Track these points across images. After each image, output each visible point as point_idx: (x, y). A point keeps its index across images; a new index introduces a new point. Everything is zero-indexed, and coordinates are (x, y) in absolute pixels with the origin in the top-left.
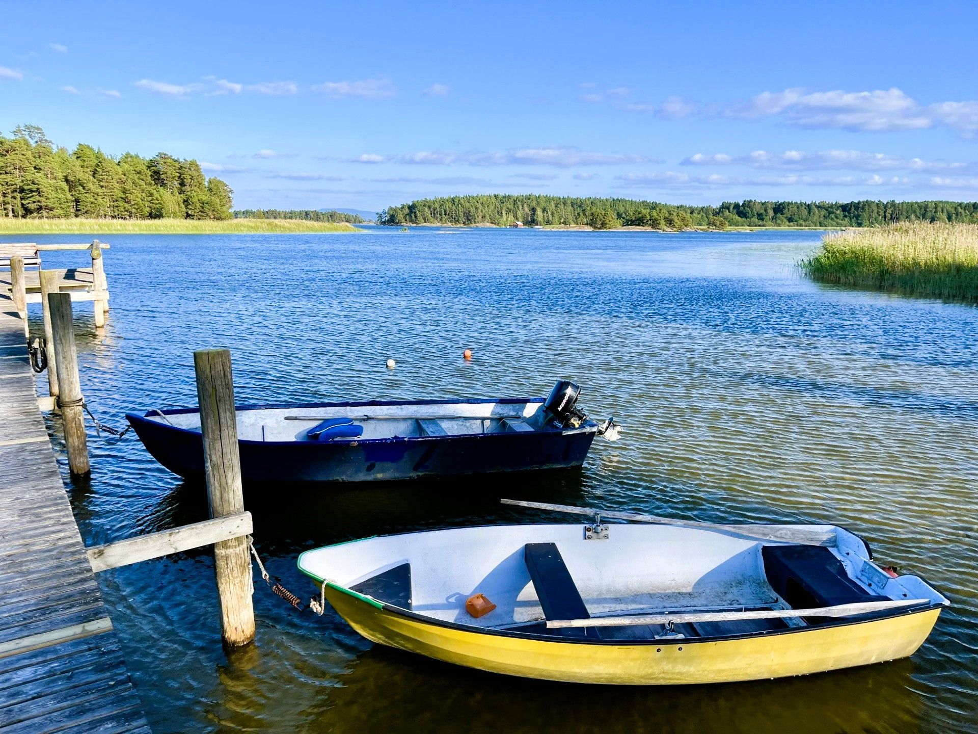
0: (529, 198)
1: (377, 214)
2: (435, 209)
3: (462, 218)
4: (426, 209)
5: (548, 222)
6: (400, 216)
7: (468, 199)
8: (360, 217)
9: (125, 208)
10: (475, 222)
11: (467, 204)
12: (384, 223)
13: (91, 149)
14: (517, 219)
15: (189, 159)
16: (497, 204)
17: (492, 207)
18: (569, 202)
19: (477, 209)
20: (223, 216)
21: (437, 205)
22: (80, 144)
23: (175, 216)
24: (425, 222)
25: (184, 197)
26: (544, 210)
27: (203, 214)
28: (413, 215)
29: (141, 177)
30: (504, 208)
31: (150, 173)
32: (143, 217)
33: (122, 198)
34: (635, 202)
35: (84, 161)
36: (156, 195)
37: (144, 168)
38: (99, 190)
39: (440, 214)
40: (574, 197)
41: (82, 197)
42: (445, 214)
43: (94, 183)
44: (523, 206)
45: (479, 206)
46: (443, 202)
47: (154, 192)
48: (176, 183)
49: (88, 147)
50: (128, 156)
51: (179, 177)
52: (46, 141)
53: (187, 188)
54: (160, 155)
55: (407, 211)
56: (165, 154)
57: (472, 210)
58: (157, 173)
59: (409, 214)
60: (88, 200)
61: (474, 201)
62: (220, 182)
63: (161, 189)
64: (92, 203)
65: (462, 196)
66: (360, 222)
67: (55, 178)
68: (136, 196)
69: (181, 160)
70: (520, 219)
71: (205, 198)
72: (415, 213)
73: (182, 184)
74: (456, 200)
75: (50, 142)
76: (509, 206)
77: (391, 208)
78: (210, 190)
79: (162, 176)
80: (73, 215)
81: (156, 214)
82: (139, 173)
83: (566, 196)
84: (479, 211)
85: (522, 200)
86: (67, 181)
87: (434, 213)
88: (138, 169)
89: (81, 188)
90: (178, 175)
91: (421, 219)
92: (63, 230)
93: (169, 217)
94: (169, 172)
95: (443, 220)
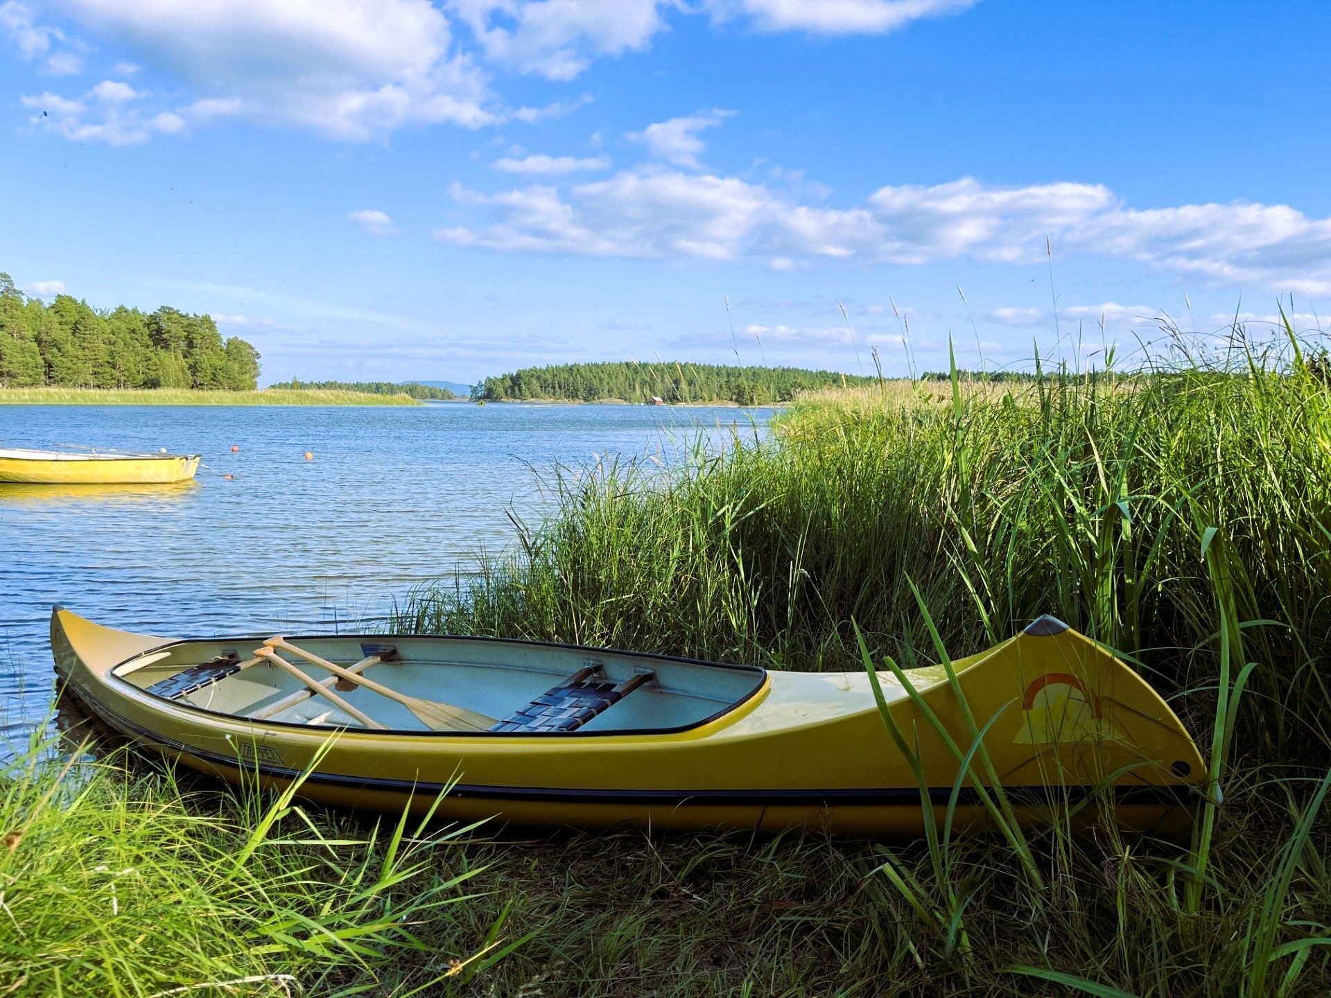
0: (671, 367)
1: (471, 386)
2: (545, 381)
3: (581, 392)
4: (534, 381)
5: (695, 398)
6: (500, 390)
7: (591, 367)
8: (451, 390)
9: (112, 375)
10: (599, 398)
11: (589, 374)
12: (480, 398)
13: (75, 302)
14: (655, 395)
15: (200, 314)
16: (629, 374)
17: (622, 379)
18: (724, 372)
19: (601, 380)
20: (242, 385)
21: (549, 377)
22: (59, 296)
23: (177, 385)
24: (533, 397)
25: (191, 361)
26: (690, 383)
27: (215, 382)
28: (516, 388)
29: (136, 336)
30: (638, 380)
31: (148, 332)
32: (136, 387)
33: (109, 363)
34: (811, 372)
35: (62, 316)
36: (155, 359)
37: (141, 324)
38: (80, 353)
39: (554, 388)
40: (732, 366)
41: (56, 361)
42: (560, 388)
43: (73, 344)
44: (662, 377)
45: (605, 376)
46: (555, 372)
47: (152, 355)
48: (183, 344)
49: (70, 299)
50: (121, 310)
51: (187, 337)
52: (15, 291)
53: (196, 351)
54: (163, 309)
55: (508, 383)
56: (170, 308)
57: (595, 382)
58: (159, 331)
59: (512, 388)
60: (64, 365)
61: (599, 370)
62: (242, 342)
63: (162, 352)
64: (69, 369)
65: (582, 364)
66: (450, 398)
67: (22, 338)
68: (128, 360)
69: (191, 315)
70: (659, 394)
71: (218, 363)
72: (519, 385)
73: (191, 345)
74: (575, 369)
75: (20, 292)
76: (645, 377)
77: (489, 380)
78: (228, 353)
79: (164, 336)
80: (43, 383)
81: (153, 384)
82: (133, 331)
83: (721, 365)
84: (605, 383)
85: (663, 370)
86: (39, 341)
87: (545, 386)
88: (132, 327)
89: (55, 350)
90: (186, 334)
91: (527, 393)
92: (26, 400)
93: (168, 386)
94: (173, 330)
95: (557, 394)
